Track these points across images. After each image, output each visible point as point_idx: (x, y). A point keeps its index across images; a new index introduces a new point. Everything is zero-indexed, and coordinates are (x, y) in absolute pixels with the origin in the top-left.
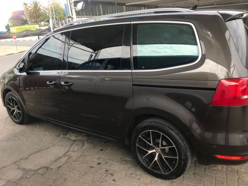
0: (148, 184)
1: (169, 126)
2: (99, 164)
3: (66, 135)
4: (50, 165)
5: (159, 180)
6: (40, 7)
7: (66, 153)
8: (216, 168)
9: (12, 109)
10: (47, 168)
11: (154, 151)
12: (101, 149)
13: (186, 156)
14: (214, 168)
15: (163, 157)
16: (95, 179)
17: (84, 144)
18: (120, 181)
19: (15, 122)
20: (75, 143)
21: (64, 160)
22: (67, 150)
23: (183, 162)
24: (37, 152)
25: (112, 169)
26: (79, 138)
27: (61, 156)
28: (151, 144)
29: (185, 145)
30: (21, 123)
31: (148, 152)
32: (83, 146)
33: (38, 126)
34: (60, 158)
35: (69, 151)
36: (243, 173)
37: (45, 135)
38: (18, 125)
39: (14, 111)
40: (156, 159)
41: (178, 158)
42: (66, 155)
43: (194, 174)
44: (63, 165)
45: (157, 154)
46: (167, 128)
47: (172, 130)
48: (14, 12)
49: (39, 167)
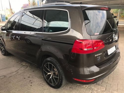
0: (45, 89)
1: (56, 61)
2: (29, 77)
3: (21, 62)
4: (7, 75)
5: (52, 88)
6: (36, 3)
7: (17, 70)
8: (82, 86)
9: (1, 48)
10: (5, 76)
11: (50, 73)
12: (33, 70)
13: (62, 77)
14: (81, 86)
15: (53, 77)
16: (23, 84)
17: (27, 68)
18: (34, 86)
19: (2, 54)
20: (24, 67)
21: (14, 73)
22: (18, 69)
23: (60, 80)
24: (4, 69)
25: (33, 80)
26: (26, 65)
27: (14, 72)
28: (49, 70)
29: (62, 72)
30: (5, 55)
31: (47, 74)
32: (26, 68)
33: (12, 57)
34: (13, 72)
35: (19, 70)
36: (95, 91)
37: (12, 61)
38: (3, 56)
39: (2, 49)
40: (51, 77)
41: (59, 78)
42: (17, 71)
43: (70, 88)
44: (13, 76)
45: (52, 75)
46: (55, 62)
47: (57, 64)
48: (24, 5)
49: (2, 75)
